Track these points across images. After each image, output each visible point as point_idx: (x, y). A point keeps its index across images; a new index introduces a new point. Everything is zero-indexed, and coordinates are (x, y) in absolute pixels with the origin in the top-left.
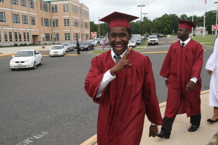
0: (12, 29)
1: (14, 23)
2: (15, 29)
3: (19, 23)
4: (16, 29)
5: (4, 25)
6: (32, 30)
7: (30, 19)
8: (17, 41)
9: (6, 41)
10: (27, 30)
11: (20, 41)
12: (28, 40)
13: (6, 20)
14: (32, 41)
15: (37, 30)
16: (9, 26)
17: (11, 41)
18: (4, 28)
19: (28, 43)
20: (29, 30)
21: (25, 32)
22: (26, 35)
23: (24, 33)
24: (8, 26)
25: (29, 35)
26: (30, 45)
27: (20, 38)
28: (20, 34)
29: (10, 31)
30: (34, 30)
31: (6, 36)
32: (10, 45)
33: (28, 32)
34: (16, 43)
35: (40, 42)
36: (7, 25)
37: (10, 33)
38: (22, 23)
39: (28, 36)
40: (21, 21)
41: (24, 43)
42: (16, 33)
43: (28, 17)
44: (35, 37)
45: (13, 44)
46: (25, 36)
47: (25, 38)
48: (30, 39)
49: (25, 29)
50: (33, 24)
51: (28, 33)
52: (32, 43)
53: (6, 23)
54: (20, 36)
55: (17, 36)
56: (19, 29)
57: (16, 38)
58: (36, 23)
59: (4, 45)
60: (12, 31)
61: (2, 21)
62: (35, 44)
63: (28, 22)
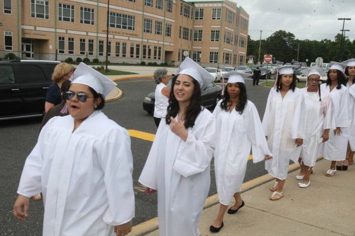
0: (140, 40)
1: (144, 31)
2: (144, 40)
3: (151, 33)
4: (146, 41)
5: (132, 35)
6: (165, 43)
7: (165, 28)
8: (144, 57)
9: (132, 56)
10: (160, 43)
11: (149, 58)
12: (159, 58)
13: (135, 27)
14: (164, 59)
15: (171, 44)
16: (138, 36)
17: (138, 57)
18: (131, 39)
19: (159, 62)
20: (162, 43)
21: (156, 45)
22: (158, 50)
23: (155, 48)
24: (136, 36)
25: (162, 50)
26: (162, 65)
27: (149, 54)
28: (150, 48)
29: (138, 43)
30: (168, 44)
31: (132, 49)
32: (136, 63)
33: (161, 46)
34: (144, 60)
35: (173, 62)
36: (136, 35)
37: (138, 46)
38: (154, 32)
39: (160, 52)
40: (153, 30)
41: (153, 62)
42: (145, 46)
43: (163, 25)
44: (168, 53)
45: (139, 61)
46: (155, 52)
47: (155, 54)
48: (161, 57)
49: (157, 42)
50: (168, 35)
51: (160, 48)
52: (164, 62)
53: (135, 32)
54: (150, 50)
55: (146, 51)
56: (150, 41)
57: (144, 53)
58: (173, 33)
59: (130, 63)
60: (140, 43)
61: (130, 28)
62: (168, 63)
63: (162, 32)
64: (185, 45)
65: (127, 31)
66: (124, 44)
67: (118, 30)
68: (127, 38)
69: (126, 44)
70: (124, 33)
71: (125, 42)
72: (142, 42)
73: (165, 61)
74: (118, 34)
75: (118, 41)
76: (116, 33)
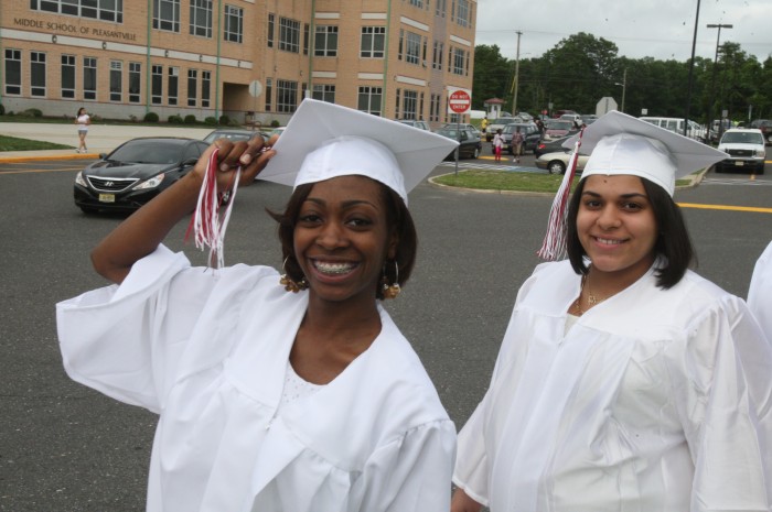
0: (143, 50)
1: (155, 26)
2: (154, 52)
3: (177, 30)
4: (161, 53)
5: (114, 34)
6: (223, 61)
7: (223, 18)
8: (157, 101)
9: (116, 98)
10: (206, 59)
11: (173, 102)
12: (206, 104)
13: (124, 13)
14: (220, 106)
15: (243, 64)
16: (134, 37)
17: (134, 99)
18: (110, 46)
19: (201, 115)
20: (213, 60)
21: (193, 67)
22: (199, 80)
23: (192, 73)
24: (129, 38)
25: (212, 80)
26: (209, 123)
27: (173, 89)
28: (175, 74)
29: (135, 60)
30: (235, 63)
31: (115, 77)
32: (128, 118)
33: (208, 69)
34: (156, 109)
35: (251, 113)
36: (126, 36)
37: (135, 67)
38: (188, 30)
39: (206, 86)
40: (184, 23)
41: (183, 114)
42: (157, 69)
43: (215, 10)
44: (233, 91)
45: (139, 111)
46: (192, 85)
47: (192, 92)
48: (212, 101)
49: (196, 58)
50: (233, 38)
51: (206, 75)
52: (220, 114)
53: (122, 28)
54: (173, 81)
55: (162, 83)
56: (172, 54)
57: (157, 88)
58: (247, 34)
59: (103, 116)
60: (142, 60)
61: (107, 16)
62: (231, 118)
63: (214, 28)
64: (287, 66)
65: (98, 22)
66: (90, 63)
67: (69, 19)
68: (98, 45)
69: (94, 62)
70: (87, 30)
71: (91, 55)
72: (148, 56)
73: (224, 110)
74: (71, 31)
75: (68, 52)
76: (60, 27)
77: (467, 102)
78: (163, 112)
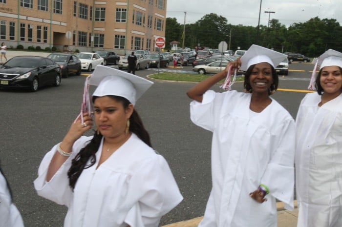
0: (16, 16)
1: (22, 5)
2: (21, 17)
3: (32, 7)
4: (25, 18)
5: (2, 9)
6: (53, 22)
7: (53, 3)
8: (22, 39)
9: (3, 38)
10: (45, 21)
11: (30, 40)
12: (45, 42)
14: (52, 42)
15: (63, 24)
16: (11, 10)
17: (12, 38)
19: (43, 46)
20: (49, 21)
21: (40, 24)
22: (42, 30)
23: (39, 27)
24: (9, 10)
25: (48, 31)
26: (47, 50)
27: (30, 35)
28: (31, 27)
29: (12, 21)
30: (58, 23)
31: (3, 28)
32: (9, 47)
33: (46, 25)
34: (22, 43)
35: (66, 46)
36: (8, 10)
37: (12, 24)
38: (37, 8)
39: (45, 33)
40: (35, 4)
41: (35, 46)
42: (23, 25)
44: (58, 36)
45: (14, 44)
46: (39, 33)
47: (39, 36)
48: (48, 40)
49: (41, 20)
50: (58, 12)
51: (45, 28)
52: (52, 46)
53: (6, 6)
54: (30, 31)
55: (25, 31)
56: (29, 18)
57: (22, 34)
58: (64, 10)
60: (16, 21)
62: (57, 48)
63: (49, 8)
64: (83, 25)
72: (18, 19)
73: (54, 44)
77: (163, 43)
78: (26, 44)
